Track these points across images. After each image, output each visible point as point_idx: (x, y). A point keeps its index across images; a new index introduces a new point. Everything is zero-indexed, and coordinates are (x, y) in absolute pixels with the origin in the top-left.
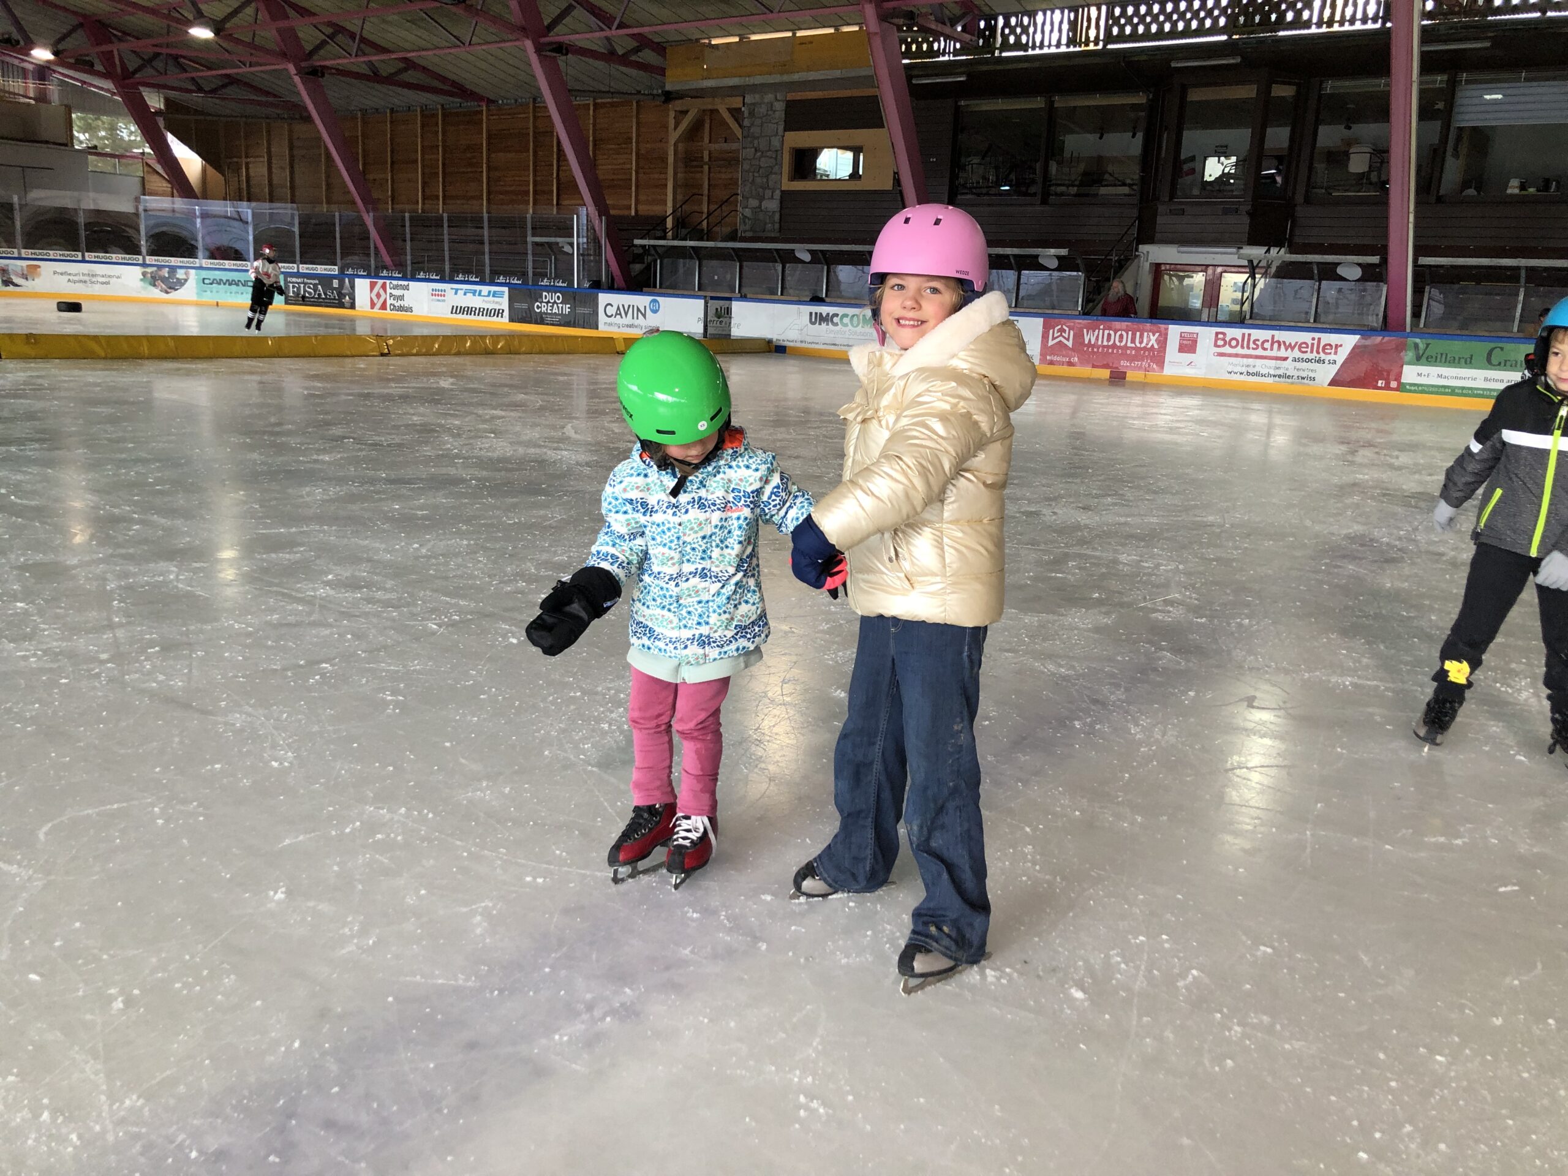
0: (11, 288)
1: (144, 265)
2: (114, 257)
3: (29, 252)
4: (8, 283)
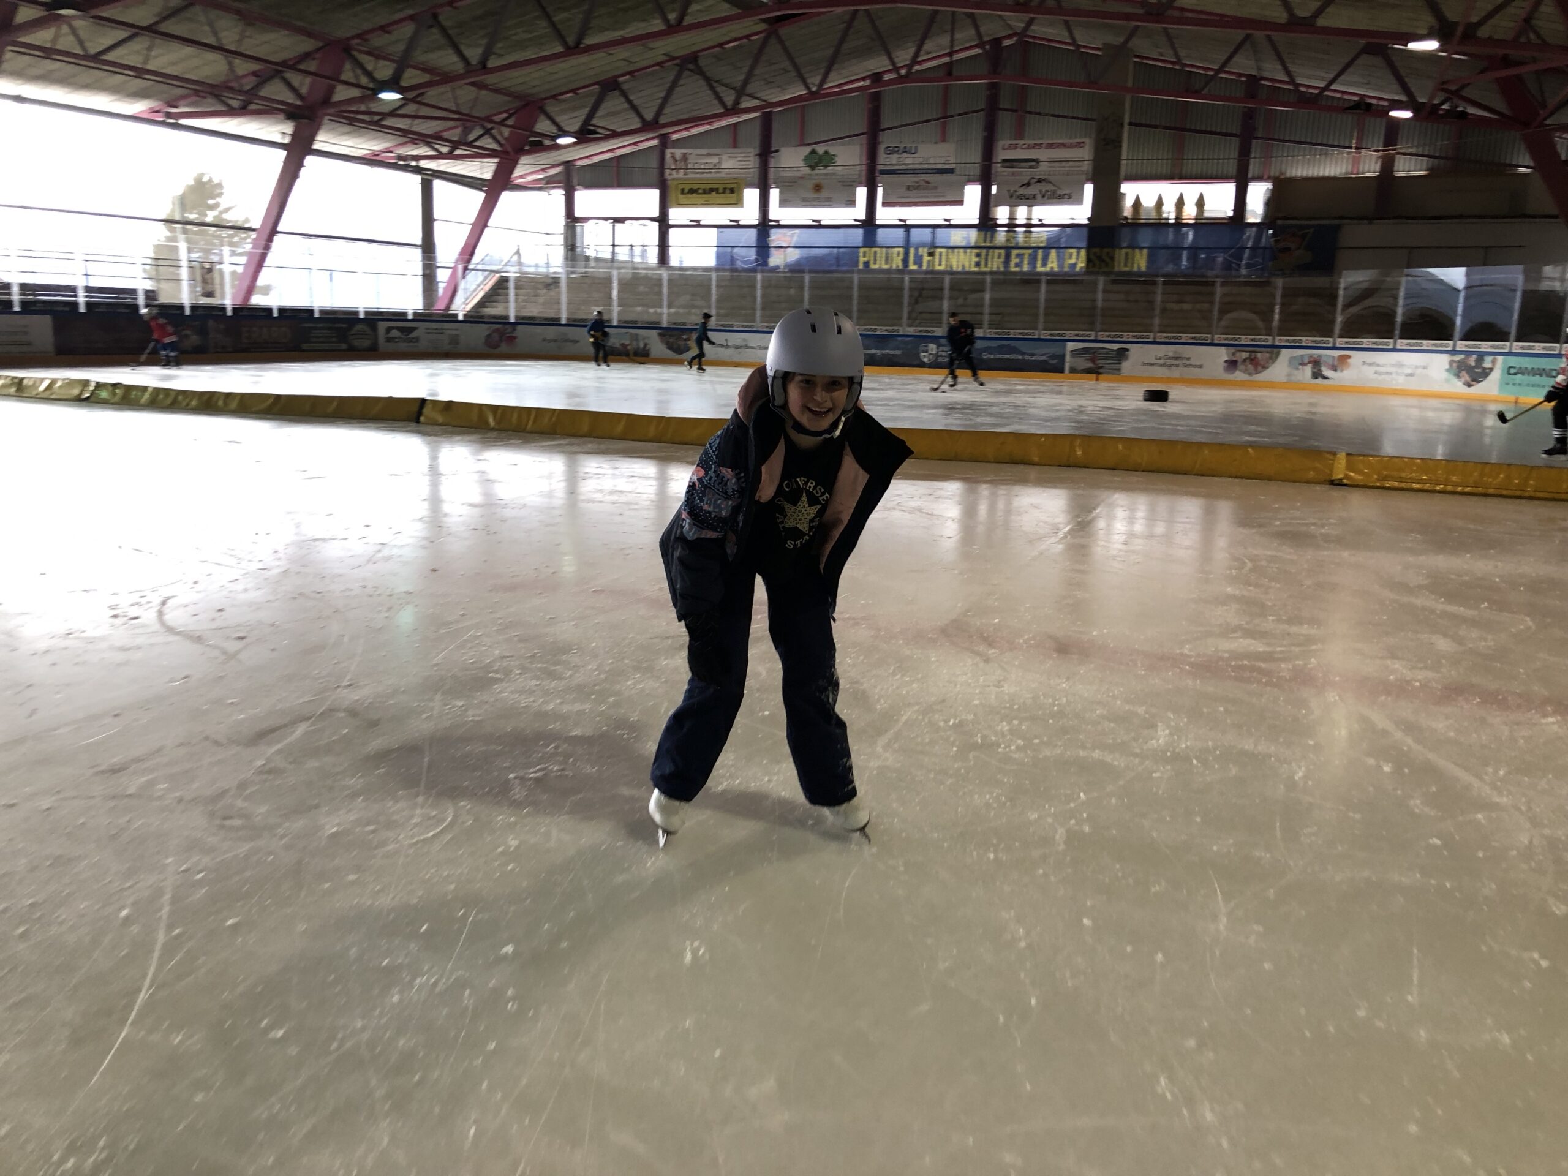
0: (1320, 381)
1: (1453, 352)
2: (1426, 344)
3: (1340, 342)
4: (1317, 375)
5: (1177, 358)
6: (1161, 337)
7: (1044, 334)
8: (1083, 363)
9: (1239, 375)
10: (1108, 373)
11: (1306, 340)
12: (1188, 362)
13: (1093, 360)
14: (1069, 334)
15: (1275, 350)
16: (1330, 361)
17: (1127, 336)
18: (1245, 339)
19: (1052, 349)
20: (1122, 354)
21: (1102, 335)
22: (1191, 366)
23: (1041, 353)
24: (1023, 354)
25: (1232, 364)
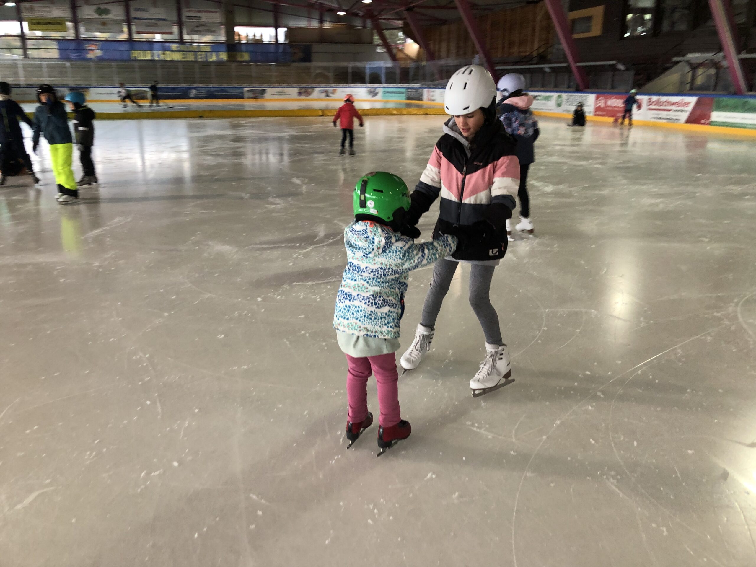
0: (327, 98)
1: (367, 87)
2: (359, 85)
3: (334, 85)
4: (327, 96)
5: (282, 92)
6: (276, 85)
7: (236, 85)
8: (251, 95)
9: (303, 97)
10: (260, 98)
11: (323, 85)
12: (286, 93)
13: (254, 94)
14: (245, 85)
15: (313, 88)
16: (331, 91)
17: (265, 85)
18: (303, 85)
19: (239, 90)
20: (264, 91)
21: (257, 85)
22: (286, 95)
23: (235, 92)
24: (229, 92)
25: (300, 94)
